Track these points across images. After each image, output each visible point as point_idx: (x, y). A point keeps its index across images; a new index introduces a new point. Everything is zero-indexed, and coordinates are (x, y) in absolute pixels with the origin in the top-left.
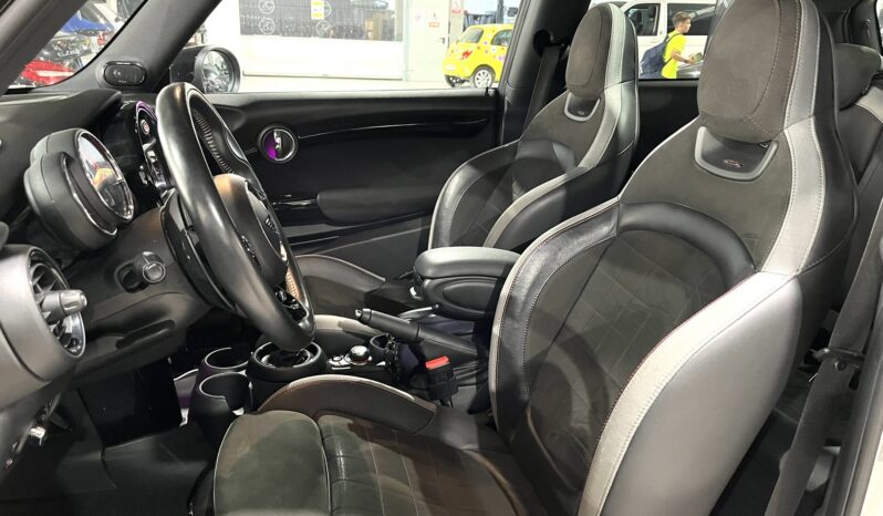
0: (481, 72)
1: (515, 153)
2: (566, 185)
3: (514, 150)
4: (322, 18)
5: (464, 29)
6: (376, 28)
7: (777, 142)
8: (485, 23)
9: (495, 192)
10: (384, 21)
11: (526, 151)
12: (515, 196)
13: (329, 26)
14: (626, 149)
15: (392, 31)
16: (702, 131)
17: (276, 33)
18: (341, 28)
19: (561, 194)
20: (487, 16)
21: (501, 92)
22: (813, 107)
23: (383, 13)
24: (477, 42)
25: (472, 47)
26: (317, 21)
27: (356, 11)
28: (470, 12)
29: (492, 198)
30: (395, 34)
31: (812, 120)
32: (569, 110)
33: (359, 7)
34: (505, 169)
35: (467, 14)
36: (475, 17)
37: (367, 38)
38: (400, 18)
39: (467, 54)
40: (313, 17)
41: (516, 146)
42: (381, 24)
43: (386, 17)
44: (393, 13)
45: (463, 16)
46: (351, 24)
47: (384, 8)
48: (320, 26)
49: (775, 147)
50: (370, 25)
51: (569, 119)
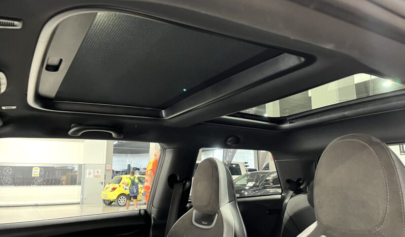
0: (121, 197)
4: (38, 176)
5: (112, 178)
6: (67, 179)
8: (122, 174)
10: (72, 176)
13: (42, 180)
15: (75, 181)
17: (11, 185)
18: (48, 180)
20: (123, 172)
21: (149, 212)
23: (72, 172)
24: (119, 183)
25: (116, 185)
26: (35, 177)
27: (57, 172)
28: (114, 170)
30: (77, 182)
33: (59, 170)
35: (113, 171)
36: (117, 172)
37: (62, 184)
38: (80, 174)
39: (114, 189)
40: (33, 176)
42: (70, 177)
43: (73, 174)
44: (77, 172)
45: (112, 172)
46: (54, 177)
47: (72, 170)
48: (37, 180)
50: (64, 178)
51: (197, 227)
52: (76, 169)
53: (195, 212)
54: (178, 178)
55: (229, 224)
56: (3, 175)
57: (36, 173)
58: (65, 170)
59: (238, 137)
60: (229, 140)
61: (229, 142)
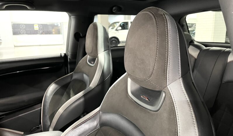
1: (72, 77)
2: (84, 95)
3: (72, 76)
6: (55, 31)
7: (165, 92)
9: (65, 93)
11: (75, 77)
12: (71, 95)
13: (41, 31)
14: (108, 78)
16: (129, 80)
19: (82, 100)
21: (67, 54)
22: (180, 73)
23: (57, 27)
26: (36, 30)
27: (49, 27)
29: (64, 96)
30: (61, 32)
31: (181, 80)
32: (89, 61)
34: (69, 83)
37: (53, 34)
41: (72, 75)
42: (57, 30)
44: (60, 27)
46: (48, 30)
48: (39, 32)
49: (164, 95)
50: (53, 30)
51: (89, 65)
52: (59, 25)
53: (88, 56)
54: (81, 35)
55: (101, 65)
56: (21, 29)
57: (36, 28)
58: (53, 26)
59: (120, 7)
60: (114, 8)
61: (114, 10)
